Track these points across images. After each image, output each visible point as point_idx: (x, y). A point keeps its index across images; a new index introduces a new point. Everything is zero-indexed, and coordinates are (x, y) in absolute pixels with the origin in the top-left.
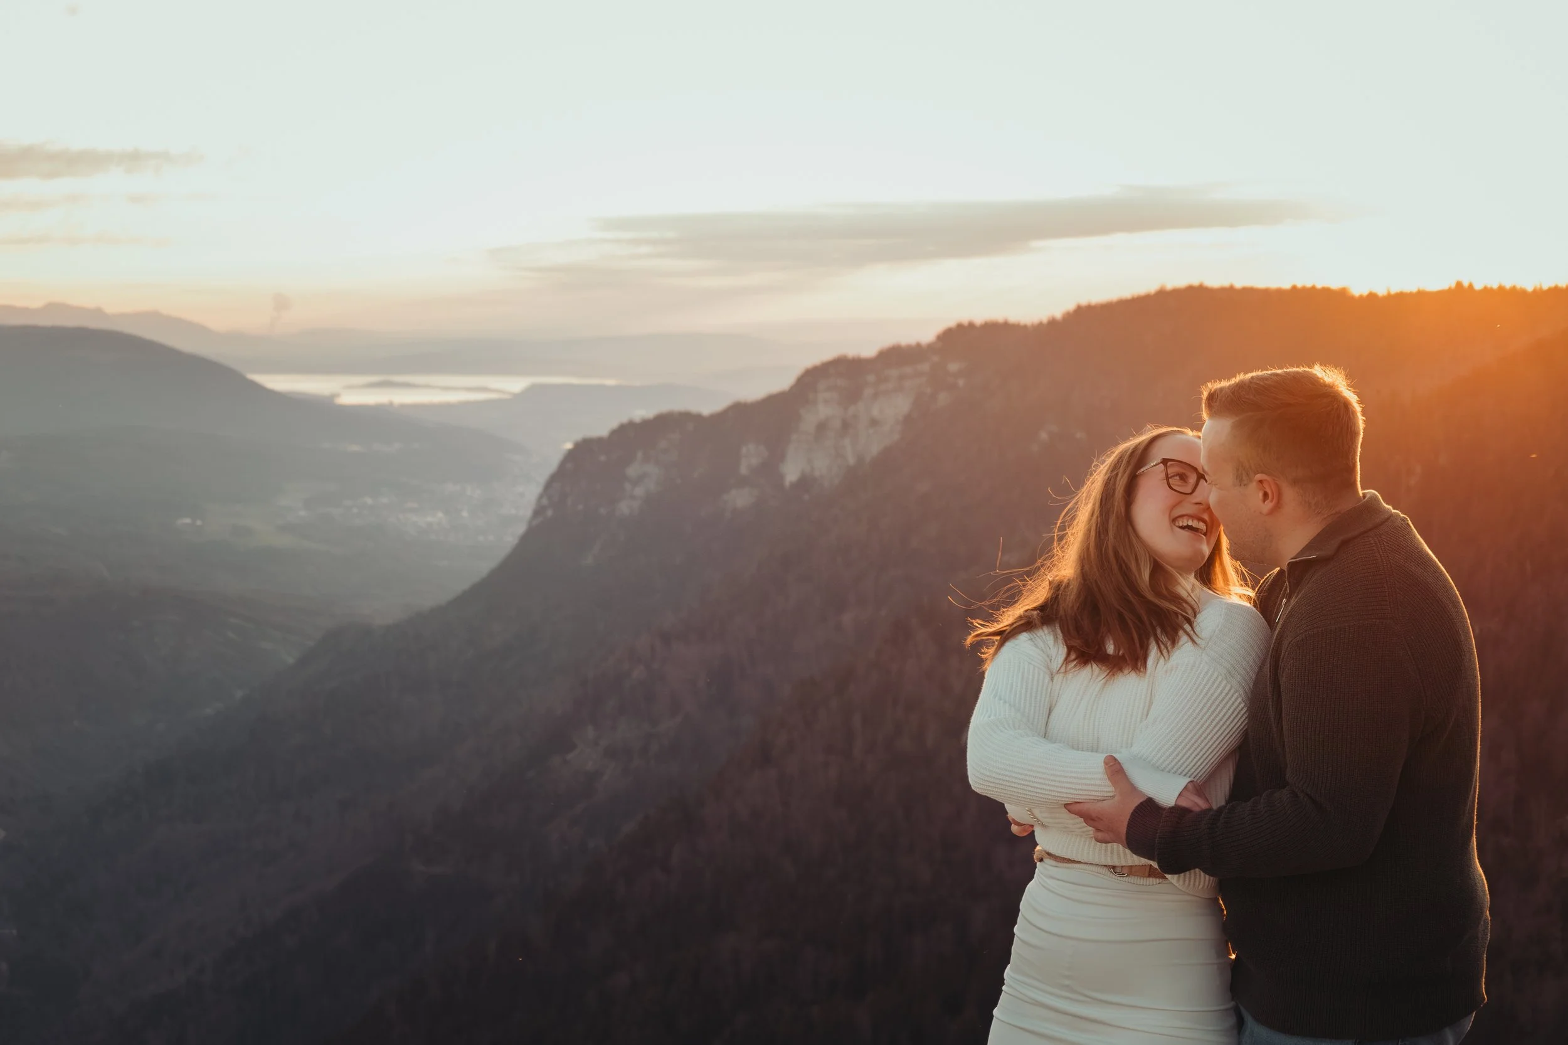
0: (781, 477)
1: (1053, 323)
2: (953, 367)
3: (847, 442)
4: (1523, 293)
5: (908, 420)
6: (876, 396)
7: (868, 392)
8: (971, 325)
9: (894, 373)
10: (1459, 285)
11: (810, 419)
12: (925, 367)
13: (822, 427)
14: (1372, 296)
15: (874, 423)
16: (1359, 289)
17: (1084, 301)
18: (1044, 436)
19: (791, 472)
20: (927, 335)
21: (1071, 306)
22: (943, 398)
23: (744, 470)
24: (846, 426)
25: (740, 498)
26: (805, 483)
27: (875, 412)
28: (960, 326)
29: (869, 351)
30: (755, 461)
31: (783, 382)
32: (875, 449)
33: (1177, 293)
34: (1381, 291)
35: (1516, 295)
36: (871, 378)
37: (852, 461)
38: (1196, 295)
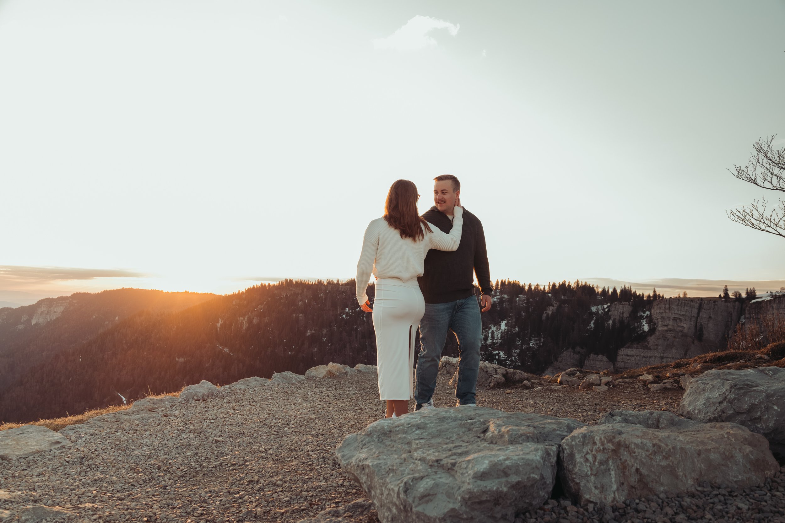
0: (32, 323)
1: (98, 294)
2: (74, 301)
3: (48, 316)
4: (199, 294)
5: (63, 312)
6: (56, 306)
7: (54, 306)
8: (80, 293)
9: (61, 302)
10: (186, 291)
11: (39, 311)
12: (68, 301)
13: (42, 312)
14: (168, 292)
15: (55, 312)
16: (165, 291)
17: (106, 290)
18: (94, 317)
19: (34, 322)
20: (69, 295)
21: (103, 291)
22: (72, 308)
23: (22, 321)
24: (48, 312)
25: (21, 327)
26: (37, 324)
27: (55, 310)
28: (77, 293)
29: (55, 297)
30: (25, 319)
31: (34, 302)
32: (54, 318)
33: (126, 289)
34: (170, 292)
35: (197, 294)
36: (55, 303)
37: (49, 320)
38: (130, 290)
